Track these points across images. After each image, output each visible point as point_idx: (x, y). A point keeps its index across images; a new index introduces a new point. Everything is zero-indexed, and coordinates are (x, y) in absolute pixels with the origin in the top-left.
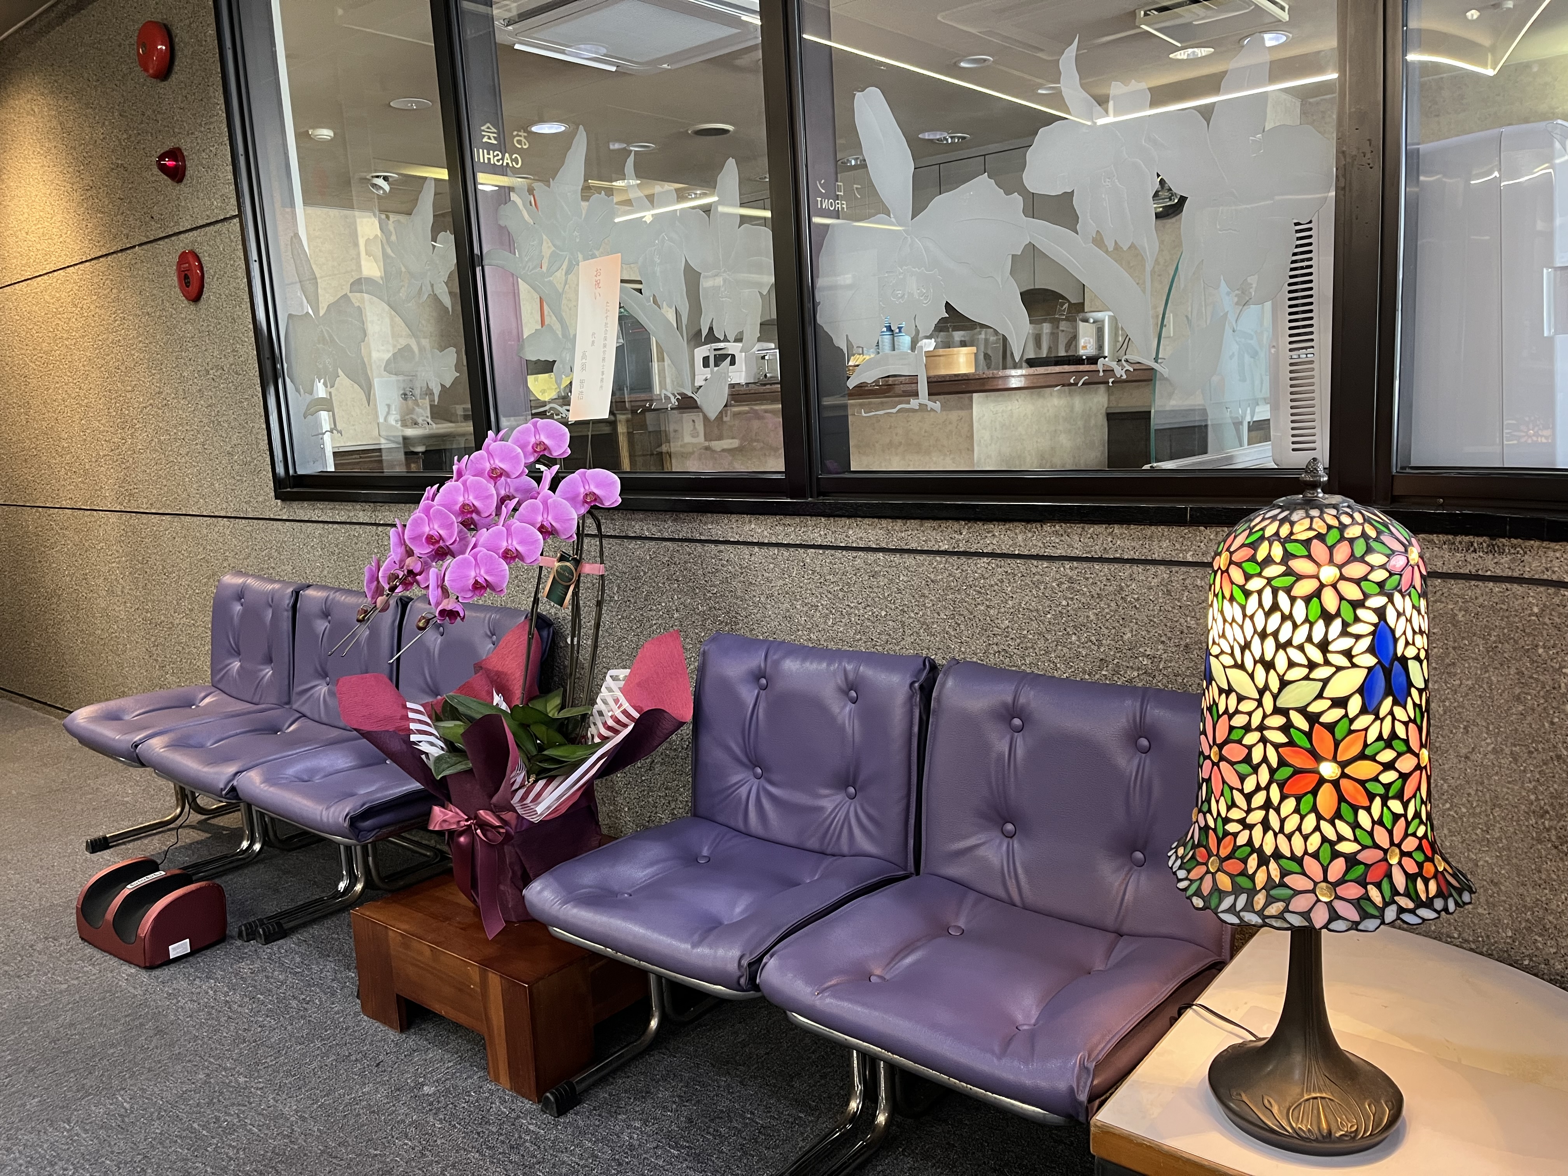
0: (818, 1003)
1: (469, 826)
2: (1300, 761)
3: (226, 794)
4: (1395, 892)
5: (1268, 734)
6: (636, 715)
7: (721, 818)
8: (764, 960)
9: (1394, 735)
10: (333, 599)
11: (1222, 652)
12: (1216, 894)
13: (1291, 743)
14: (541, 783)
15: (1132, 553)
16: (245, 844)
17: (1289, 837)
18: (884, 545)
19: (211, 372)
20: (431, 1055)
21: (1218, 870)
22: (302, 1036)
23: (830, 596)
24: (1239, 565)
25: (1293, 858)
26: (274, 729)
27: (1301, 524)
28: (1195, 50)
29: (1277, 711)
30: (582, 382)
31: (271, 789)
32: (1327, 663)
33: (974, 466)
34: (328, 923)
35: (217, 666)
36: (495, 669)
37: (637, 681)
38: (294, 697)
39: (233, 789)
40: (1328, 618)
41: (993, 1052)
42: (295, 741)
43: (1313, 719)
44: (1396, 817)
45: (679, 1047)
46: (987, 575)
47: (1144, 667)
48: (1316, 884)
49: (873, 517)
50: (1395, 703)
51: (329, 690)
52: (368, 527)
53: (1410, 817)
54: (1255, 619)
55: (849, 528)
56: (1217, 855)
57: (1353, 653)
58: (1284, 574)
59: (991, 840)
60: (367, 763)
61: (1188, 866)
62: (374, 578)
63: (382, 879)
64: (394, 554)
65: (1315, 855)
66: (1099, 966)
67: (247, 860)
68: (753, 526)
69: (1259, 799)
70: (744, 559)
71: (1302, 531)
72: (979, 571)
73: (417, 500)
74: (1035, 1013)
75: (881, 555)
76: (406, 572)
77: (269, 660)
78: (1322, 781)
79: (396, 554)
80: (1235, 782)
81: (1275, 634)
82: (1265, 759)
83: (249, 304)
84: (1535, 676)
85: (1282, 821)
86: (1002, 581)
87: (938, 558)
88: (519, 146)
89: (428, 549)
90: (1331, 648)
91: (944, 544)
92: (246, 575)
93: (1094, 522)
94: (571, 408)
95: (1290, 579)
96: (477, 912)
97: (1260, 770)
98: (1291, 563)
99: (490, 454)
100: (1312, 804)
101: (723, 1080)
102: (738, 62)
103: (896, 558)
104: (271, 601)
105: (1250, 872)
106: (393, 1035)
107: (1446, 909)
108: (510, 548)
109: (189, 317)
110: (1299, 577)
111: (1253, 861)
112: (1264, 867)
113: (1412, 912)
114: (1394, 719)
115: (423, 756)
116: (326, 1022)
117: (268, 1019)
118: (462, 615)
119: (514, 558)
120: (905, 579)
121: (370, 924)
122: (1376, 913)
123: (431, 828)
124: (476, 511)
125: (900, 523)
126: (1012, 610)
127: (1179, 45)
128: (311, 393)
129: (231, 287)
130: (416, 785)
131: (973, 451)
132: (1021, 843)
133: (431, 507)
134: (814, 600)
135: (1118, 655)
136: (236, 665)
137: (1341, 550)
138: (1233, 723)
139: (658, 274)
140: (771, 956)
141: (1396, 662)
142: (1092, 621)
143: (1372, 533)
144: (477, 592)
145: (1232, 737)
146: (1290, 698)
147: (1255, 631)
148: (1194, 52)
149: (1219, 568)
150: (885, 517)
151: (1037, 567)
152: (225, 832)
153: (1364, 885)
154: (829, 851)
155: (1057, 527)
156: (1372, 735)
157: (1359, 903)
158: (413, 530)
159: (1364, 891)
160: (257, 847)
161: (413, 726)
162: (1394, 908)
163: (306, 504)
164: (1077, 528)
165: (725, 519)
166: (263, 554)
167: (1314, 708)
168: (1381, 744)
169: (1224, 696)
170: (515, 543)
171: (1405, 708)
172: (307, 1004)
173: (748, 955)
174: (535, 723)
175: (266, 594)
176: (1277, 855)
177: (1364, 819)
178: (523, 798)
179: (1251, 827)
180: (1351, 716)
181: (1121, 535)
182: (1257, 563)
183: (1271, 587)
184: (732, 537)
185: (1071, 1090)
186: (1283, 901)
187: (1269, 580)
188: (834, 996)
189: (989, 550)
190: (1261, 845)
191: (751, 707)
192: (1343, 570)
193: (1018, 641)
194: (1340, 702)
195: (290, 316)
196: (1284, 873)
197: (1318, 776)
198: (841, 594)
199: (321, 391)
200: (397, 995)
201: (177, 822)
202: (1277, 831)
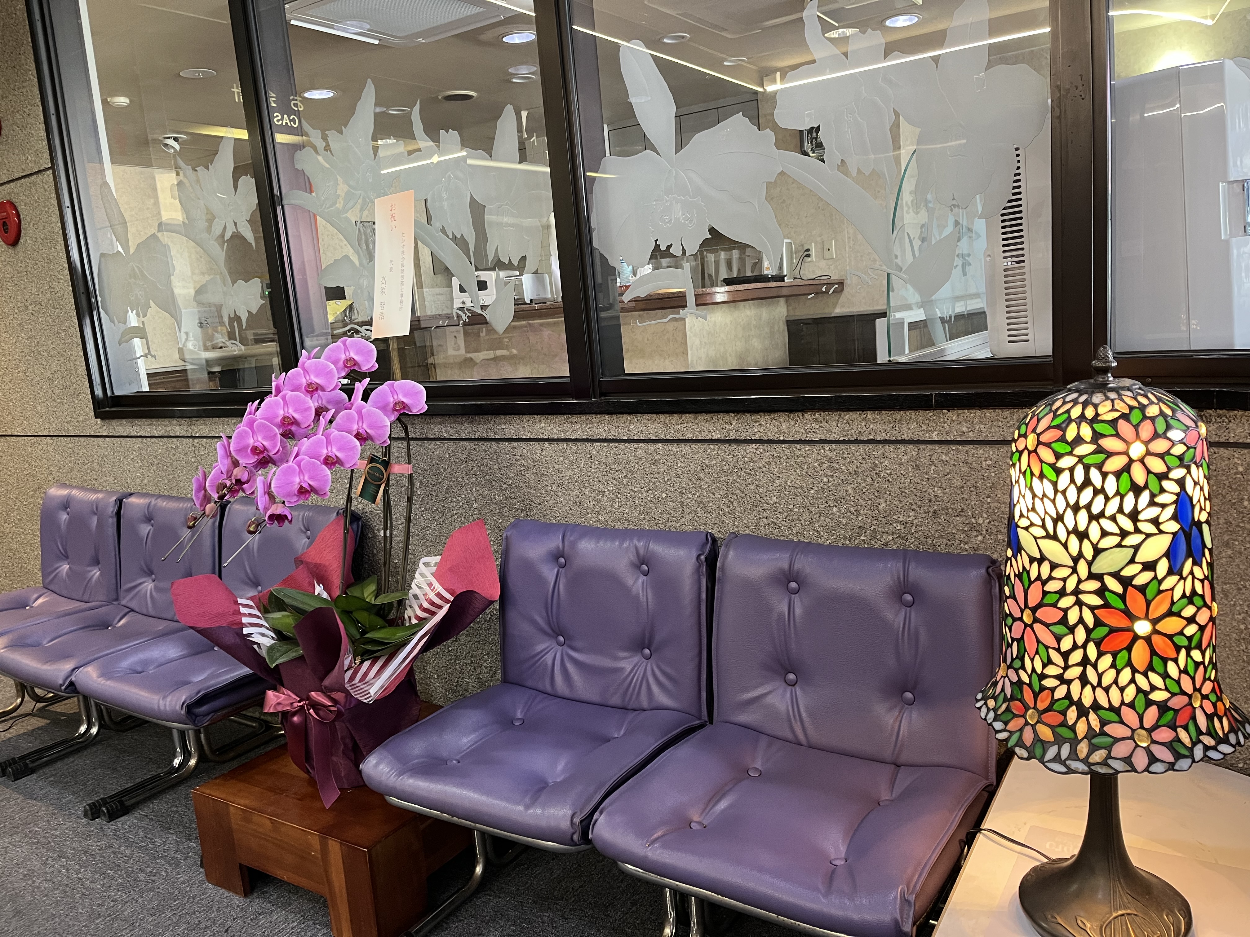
0: (650, 854)
1: (302, 707)
2: (1115, 620)
3: (66, 689)
4: (1199, 732)
5: (1084, 598)
6: (452, 599)
7: (529, 683)
8: (595, 817)
9: (1194, 592)
10: (155, 505)
11: (1032, 524)
12: (1039, 745)
13: (1107, 605)
14: (367, 664)
15: (884, 434)
16: (83, 729)
17: (1107, 690)
18: (662, 437)
19: (30, 307)
20: (275, 917)
21: (1038, 722)
22: (153, 908)
23: (615, 482)
24: (1048, 445)
25: (1111, 708)
26: (104, 625)
27: (1105, 406)
28: (845, 30)
29: (1092, 576)
30: (382, 304)
31: (108, 683)
32: (1137, 531)
33: (688, 367)
34: (169, 797)
35: (47, 569)
36: (314, 562)
37: (448, 567)
38: (122, 594)
39: (72, 684)
40: (1137, 490)
41: (817, 889)
42: (126, 635)
43: (1126, 582)
44: (1197, 665)
45: (502, 888)
46: (755, 459)
47: (897, 532)
48: (1133, 731)
49: (652, 413)
50: (1195, 563)
51: (155, 587)
52: (185, 440)
53: (1207, 663)
54: (1067, 494)
55: (630, 423)
56: (1035, 708)
57: (1160, 521)
58: (1095, 452)
59: (775, 689)
60: (196, 652)
61: (1004, 718)
62: (202, 487)
63: (213, 751)
64: (222, 464)
65: (1132, 705)
66: (885, 796)
67: (86, 743)
68: (543, 425)
69: (1076, 657)
70: (536, 454)
71: (1106, 411)
72: (748, 456)
73: (240, 414)
74: (843, 849)
75: (660, 445)
76: (234, 482)
77: (96, 562)
78: (1136, 637)
79: (224, 465)
80: (1050, 641)
81: (1088, 507)
82: (1081, 621)
83: (63, 246)
84: (1241, 525)
85: (1100, 676)
86: (769, 463)
87: (711, 446)
88: (296, 109)
89: (254, 459)
90: (1140, 517)
91: (717, 434)
92: (70, 486)
93: (849, 410)
94: (373, 328)
95: (1101, 457)
96: (312, 782)
97: (1076, 630)
98: (1101, 442)
99: (306, 371)
100: (1127, 658)
101: (546, 916)
102: (482, 37)
103: (674, 448)
104: (96, 509)
105: (1071, 722)
106: (237, 900)
107: (1238, 743)
108: (330, 454)
109: (8, 260)
110: (1110, 454)
111: (1072, 714)
112: (1084, 718)
113: (1214, 748)
114: (1194, 577)
115: (255, 646)
116: (173, 893)
117: (119, 893)
118: (290, 518)
119: (334, 464)
120: (683, 465)
121: (211, 801)
122: (1186, 753)
123: (266, 711)
124: (295, 422)
125: (676, 417)
126: (779, 488)
127: (837, 25)
128: (125, 323)
129: (46, 231)
130: (245, 670)
131: (687, 354)
132: (802, 689)
133: (254, 421)
134: (601, 487)
135: (875, 522)
136: (66, 567)
137: (1145, 428)
138: (1047, 588)
139: (446, 207)
140: (601, 813)
141: (1194, 527)
142: (850, 494)
143: (1169, 412)
144: (302, 497)
145: (1046, 601)
146: (1102, 565)
147: (1068, 505)
148: (843, 32)
149: (1026, 448)
150: (663, 413)
151: (800, 450)
152: (63, 718)
153: (1174, 728)
154: (629, 707)
155: (817, 415)
156: (1177, 594)
157: (1172, 745)
158: (238, 443)
159: (1174, 734)
160: (94, 730)
161: (245, 620)
162: (1199, 747)
163: (124, 421)
164: (835, 415)
165: (516, 419)
166: (86, 467)
167: (1128, 572)
168: (1185, 601)
169: (1035, 564)
170: (334, 450)
171: (1201, 567)
172: (154, 876)
173: (579, 813)
174: (358, 609)
175: (91, 503)
176: (1096, 706)
177: (1173, 670)
178: (352, 678)
179: (1069, 682)
180: (1160, 578)
181: (874, 419)
182: (1067, 443)
183: (1083, 464)
184: (524, 435)
185: (896, 922)
186: (1105, 748)
187: (1081, 459)
188: (664, 846)
189: (757, 437)
190: (1080, 698)
191: (552, 584)
192: (1149, 446)
193: (785, 514)
194: (1150, 566)
195: (102, 255)
196: (1104, 723)
197: (1133, 634)
198: (625, 481)
199: (133, 320)
200: (240, 864)
201: (18, 711)
202: (1095, 684)
